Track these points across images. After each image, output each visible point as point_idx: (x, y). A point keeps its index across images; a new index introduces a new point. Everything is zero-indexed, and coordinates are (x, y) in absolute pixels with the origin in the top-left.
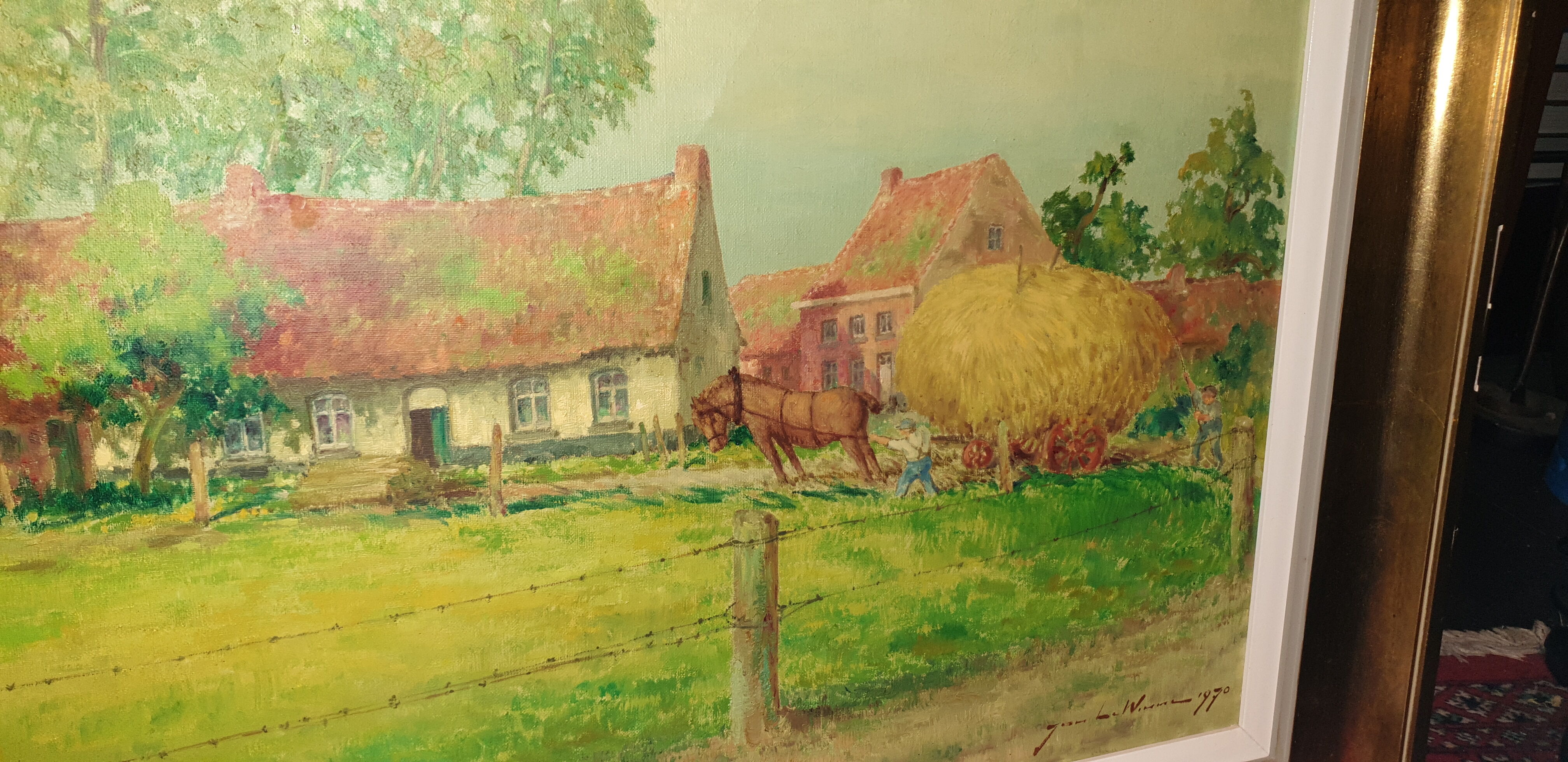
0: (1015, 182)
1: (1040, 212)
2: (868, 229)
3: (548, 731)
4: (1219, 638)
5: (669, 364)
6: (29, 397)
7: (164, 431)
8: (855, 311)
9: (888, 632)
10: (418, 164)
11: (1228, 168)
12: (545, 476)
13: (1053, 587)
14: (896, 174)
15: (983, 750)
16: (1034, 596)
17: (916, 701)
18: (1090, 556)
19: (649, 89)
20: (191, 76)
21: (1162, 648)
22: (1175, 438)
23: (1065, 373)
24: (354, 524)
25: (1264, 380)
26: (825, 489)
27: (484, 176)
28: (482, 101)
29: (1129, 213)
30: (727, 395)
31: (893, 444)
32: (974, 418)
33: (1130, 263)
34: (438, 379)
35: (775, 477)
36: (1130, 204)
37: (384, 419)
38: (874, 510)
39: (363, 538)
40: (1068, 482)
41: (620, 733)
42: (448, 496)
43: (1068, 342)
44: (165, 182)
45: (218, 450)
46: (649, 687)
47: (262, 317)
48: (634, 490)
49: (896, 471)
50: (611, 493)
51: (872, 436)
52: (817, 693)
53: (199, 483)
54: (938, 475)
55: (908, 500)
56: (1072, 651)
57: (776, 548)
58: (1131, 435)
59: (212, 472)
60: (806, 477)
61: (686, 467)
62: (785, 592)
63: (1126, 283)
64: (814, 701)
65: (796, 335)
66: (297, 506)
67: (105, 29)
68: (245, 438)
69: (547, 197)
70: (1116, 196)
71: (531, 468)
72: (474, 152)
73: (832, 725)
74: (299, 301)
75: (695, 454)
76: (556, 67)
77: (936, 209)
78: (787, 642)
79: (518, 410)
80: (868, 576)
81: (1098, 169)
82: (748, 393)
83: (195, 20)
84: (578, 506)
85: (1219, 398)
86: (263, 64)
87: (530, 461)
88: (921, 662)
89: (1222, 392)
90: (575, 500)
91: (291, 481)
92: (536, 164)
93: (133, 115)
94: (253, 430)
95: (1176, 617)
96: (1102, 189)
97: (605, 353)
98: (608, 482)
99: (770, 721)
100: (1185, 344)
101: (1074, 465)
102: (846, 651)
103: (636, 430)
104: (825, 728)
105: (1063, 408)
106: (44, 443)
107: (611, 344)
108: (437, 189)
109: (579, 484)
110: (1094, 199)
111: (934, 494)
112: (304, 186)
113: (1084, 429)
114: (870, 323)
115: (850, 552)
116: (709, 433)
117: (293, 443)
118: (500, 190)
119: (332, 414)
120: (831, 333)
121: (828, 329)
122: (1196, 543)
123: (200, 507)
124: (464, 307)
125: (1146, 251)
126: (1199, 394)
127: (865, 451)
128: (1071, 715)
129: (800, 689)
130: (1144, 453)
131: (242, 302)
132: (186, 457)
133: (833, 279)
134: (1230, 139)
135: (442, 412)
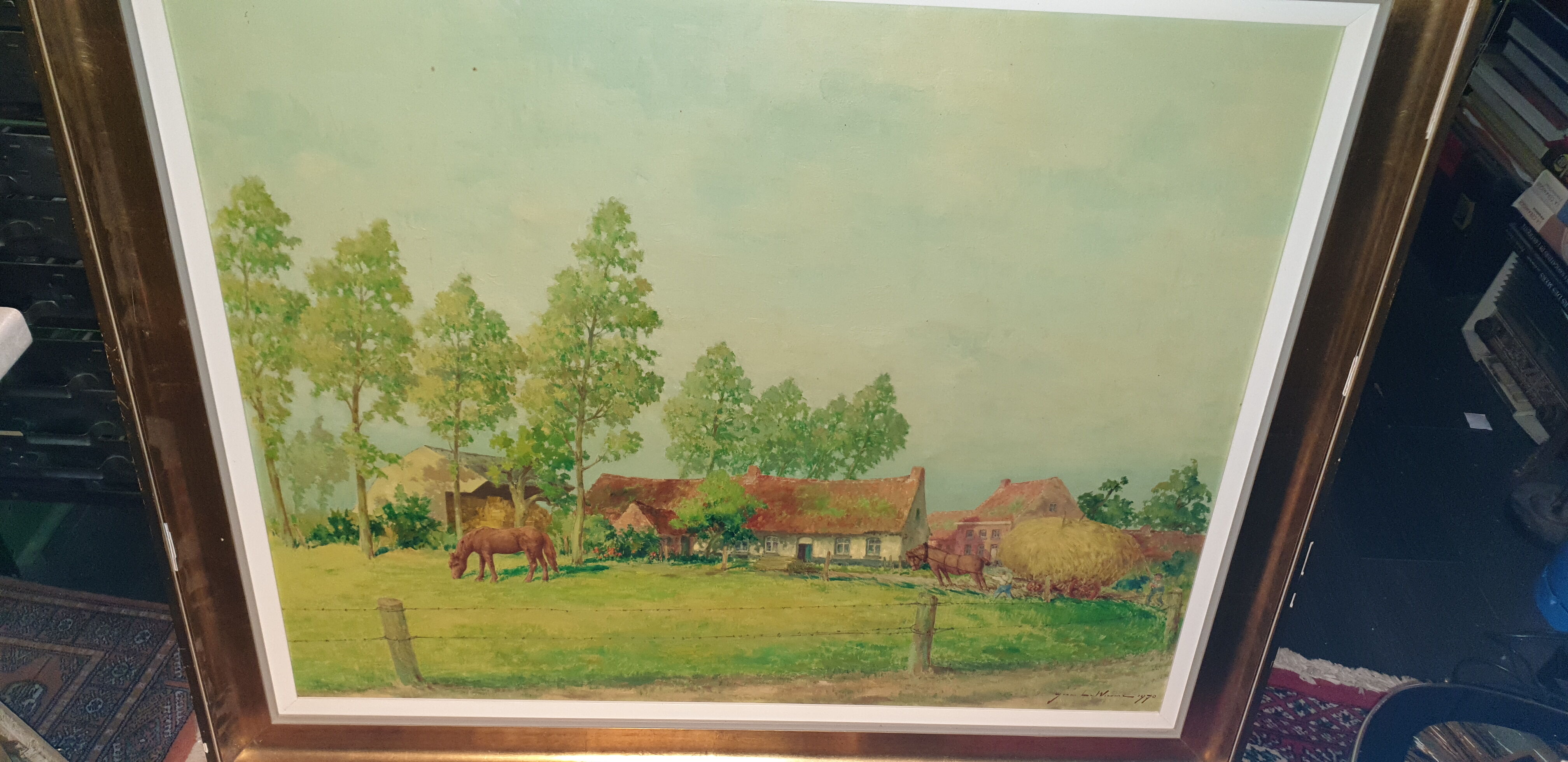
0: (1065, 488)
1: (1076, 500)
2: (992, 500)
3: (834, 655)
4: (1152, 675)
5: (899, 539)
6: (678, 529)
7: (717, 542)
8: (982, 528)
9: (982, 646)
10: (814, 469)
11: (1179, 489)
12: (845, 570)
13: (1066, 642)
14: (1008, 481)
15: (1022, 697)
16: (1056, 643)
17: (992, 673)
18: (1085, 632)
19: (904, 448)
20: (742, 439)
21: (1120, 673)
22: (1137, 592)
23: (1082, 561)
24: (774, 577)
25: (1192, 574)
26: (960, 590)
27: (836, 473)
28: (840, 450)
29: (1123, 503)
30: (922, 552)
31: (994, 578)
32: (1034, 573)
33: (1121, 522)
34: (809, 535)
35: (938, 583)
36: (1124, 500)
37: (789, 546)
38: (982, 600)
39: (776, 581)
40: (1079, 602)
41: (862, 660)
42: (808, 572)
43: (1086, 549)
44: (729, 470)
45: (733, 549)
46: (875, 647)
47: (753, 511)
48: (879, 580)
49: (995, 588)
50: (870, 579)
51: (985, 574)
52: (947, 662)
53: (725, 558)
54: (1014, 592)
55: (998, 599)
56: (1072, 667)
57: (935, 608)
58: (1113, 588)
59: (729, 555)
60: (952, 585)
61: (901, 574)
62: (937, 624)
63: (1118, 529)
64: (945, 665)
65: (955, 534)
66: (755, 568)
67: (717, 426)
68: (742, 547)
69: (859, 480)
70: (1116, 497)
71: (840, 567)
72: (834, 465)
73: (952, 675)
74: (766, 507)
75: (905, 570)
76: (869, 439)
77: (1025, 495)
78: (936, 642)
79: (838, 548)
80: (976, 624)
81: (1108, 486)
82: (930, 552)
83: (746, 423)
84: (856, 582)
85: (1164, 579)
86: (766, 436)
87: (840, 564)
88: (997, 659)
89: (1166, 577)
90: (855, 579)
91: (755, 561)
92: (856, 470)
93: (721, 451)
94: (745, 544)
95: (1128, 663)
96: (1110, 493)
97: (874, 533)
98: (868, 575)
99: (925, 668)
100: (1146, 556)
101: (1082, 596)
102: (963, 650)
103: (882, 559)
104: (948, 675)
105: (1079, 574)
106: (680, 541)
107: (877, 530)
108: (819, 477)
109: (858, 575)
110: (1105, 497)
111: (1011, 599)
112: (773, 473)
113: (1089, 583)
114: (989, 534)
115: (969, 615)
116: (912, 564)
117: (758, 550)
118: (842, 478)
119: (772, 542)
120: (971, 535)
121: (970, 533)
122: (1144, 634)
123: (724, 565)
124: (822, 514)
125: (1130, 518)
126: (1152, 576)
127: (980, 578)
128: (1068, 691)
129: (940, 659)
130: (1120, 596)
131: (747, 507)
132: (722, 549)
133: (974, 516)
134: (1182, 477)
135: (811, 546)
